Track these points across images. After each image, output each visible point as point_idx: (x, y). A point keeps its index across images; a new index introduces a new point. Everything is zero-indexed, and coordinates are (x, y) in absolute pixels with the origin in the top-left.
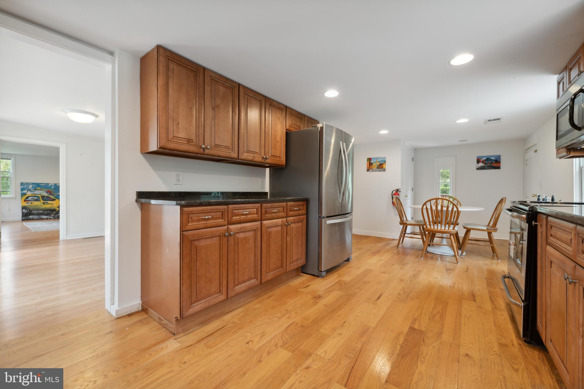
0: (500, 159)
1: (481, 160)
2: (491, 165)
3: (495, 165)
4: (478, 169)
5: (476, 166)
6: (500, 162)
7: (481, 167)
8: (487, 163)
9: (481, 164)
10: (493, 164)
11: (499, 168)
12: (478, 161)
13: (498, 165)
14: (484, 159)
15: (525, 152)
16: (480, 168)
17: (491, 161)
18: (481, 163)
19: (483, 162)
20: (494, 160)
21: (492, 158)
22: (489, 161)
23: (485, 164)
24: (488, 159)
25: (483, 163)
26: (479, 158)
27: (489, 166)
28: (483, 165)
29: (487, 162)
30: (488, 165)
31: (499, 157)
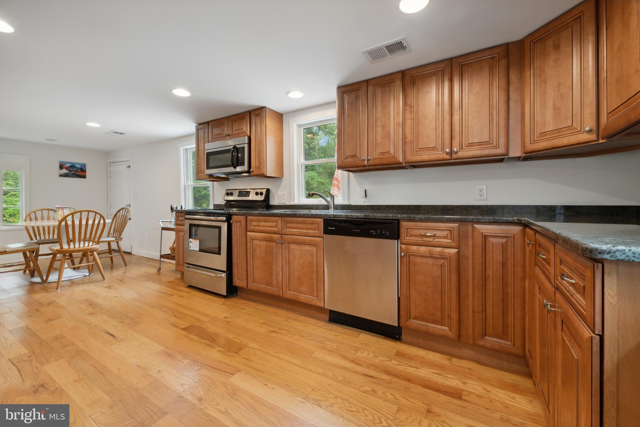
0: (85, 167)
1: (65, 166)
2: (77, 173)
3: (81, 174)
4: (61, 176)
5: (59, 172)
6: (85, 171)
7: (65, 174)
8: (72, 171)
9: (64, 171)
11: (84, 177)
12: (61, 167)
13: (84, 174)
14: (68, 165)
15: (108, 166)
16: (63, 175)
17: (76, 169)
18: (65, 169)
19: (67, 168)
20: (80, 168)
21: (77, 166)
22: (74, 169)
23: (70, 171)
24: (73, 166)
25: (67, 170)
26: (62, 163)
27: (74, 174)
28: (68, 172)
29: (71, 169)
30: (73, 172)
31: (85, 165)
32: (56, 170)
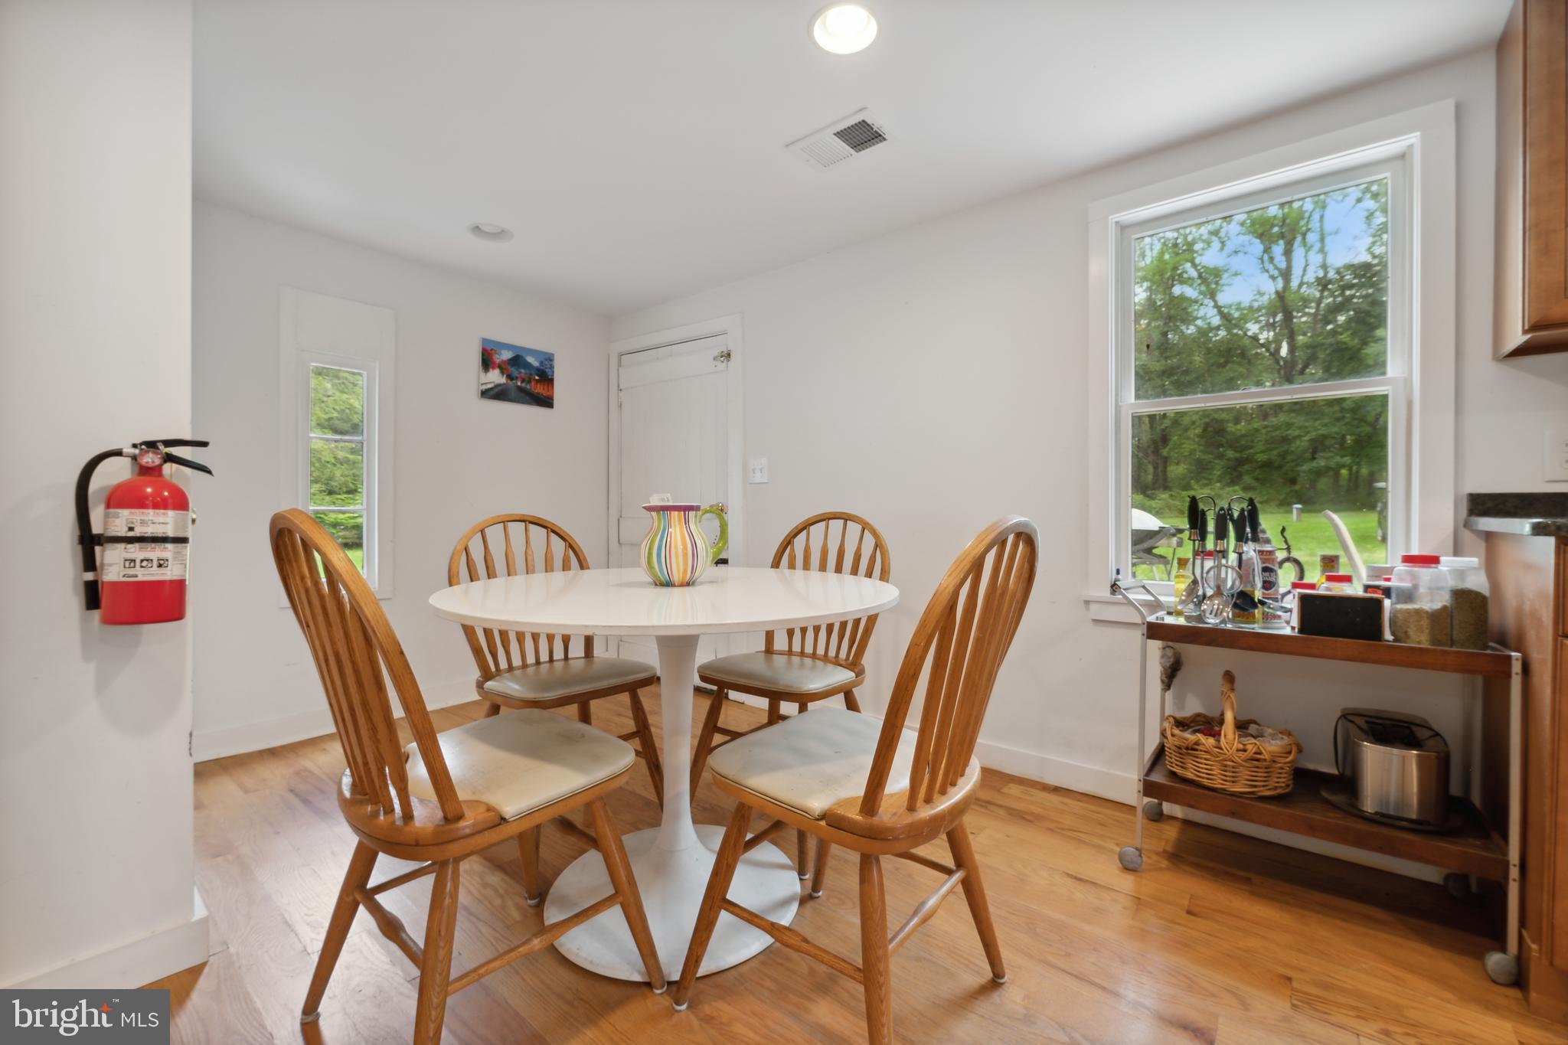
0: (552, 368)
1: (497, 359)
2: (528, 387)
3: (539, 389)
4: (485, 394)
5: (480, 379)
6: (552, 380)
7: (496, 390)
8: (517, 378)
9: (495, 377)
10: (533, 383)
11: (546, 402)
12: (487, 361)
13: (548, 393)
14: (505, 355)
16: (491, 393)
17: (527, 371)
18: (497, 371)
19: (502, 368)
20: (538, 369)
21: (530, 359)
22: (523, 371)
23: (510, 377)
24: (518, 360)
25: (502, 373)
26: (489, 348)
27: (520, 389)
28: (503, 380)
29: (514, 371)
30: (519, 384)
31: (550, 358)
32: (472, 377)
